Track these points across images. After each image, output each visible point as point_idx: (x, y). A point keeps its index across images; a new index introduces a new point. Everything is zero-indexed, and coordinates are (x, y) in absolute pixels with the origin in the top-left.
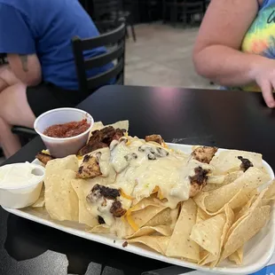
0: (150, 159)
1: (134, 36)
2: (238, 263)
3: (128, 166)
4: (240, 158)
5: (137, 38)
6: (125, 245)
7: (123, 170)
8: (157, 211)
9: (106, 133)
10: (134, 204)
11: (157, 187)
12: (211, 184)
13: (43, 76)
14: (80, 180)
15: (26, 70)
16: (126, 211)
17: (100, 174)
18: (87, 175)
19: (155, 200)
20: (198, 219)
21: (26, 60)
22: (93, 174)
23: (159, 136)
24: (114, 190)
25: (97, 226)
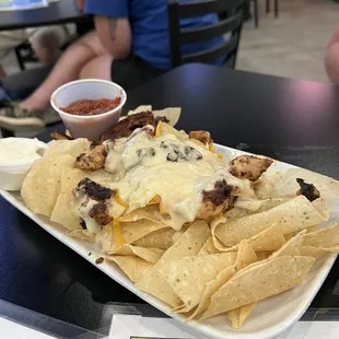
0: (168, 159)
1: (276, 11)
2: (235, 325)
3: (139, 163)
4: (300, 181)
5: (281, 14)
6: (100, 261)
7: (132, 167)
8: (153, 228)
9: (138, 119)
10: (128, 212)
11: (158, 197)
12: (241, 209)
13: (133, 47)
14: (77, 170)
15: (113, 39)
16: (112, 219)
17: (102, 167)
18: (85, 165)
19: (156, 213)
20: (202, 252)
21: (115, 26)
22: (92, 165)
23: (208, 134)
24: (105, 189)
25: (77, 230)
